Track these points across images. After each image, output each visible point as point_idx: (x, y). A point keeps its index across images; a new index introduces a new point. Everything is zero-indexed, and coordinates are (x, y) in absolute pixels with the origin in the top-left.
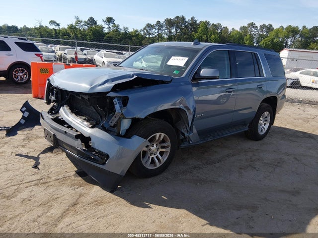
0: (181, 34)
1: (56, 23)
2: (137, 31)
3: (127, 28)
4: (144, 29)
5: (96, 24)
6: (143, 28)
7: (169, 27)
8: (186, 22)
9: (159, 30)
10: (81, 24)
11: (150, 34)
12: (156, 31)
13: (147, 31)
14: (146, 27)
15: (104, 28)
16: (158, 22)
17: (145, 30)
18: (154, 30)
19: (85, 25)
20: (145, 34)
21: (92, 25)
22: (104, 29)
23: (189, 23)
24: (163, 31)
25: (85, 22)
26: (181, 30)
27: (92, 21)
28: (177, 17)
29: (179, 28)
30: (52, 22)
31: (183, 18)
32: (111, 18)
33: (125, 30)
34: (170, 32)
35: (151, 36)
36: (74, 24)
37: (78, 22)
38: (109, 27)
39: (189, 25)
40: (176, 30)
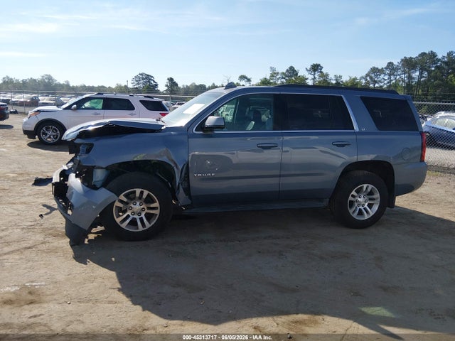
0: (429, 80)
1: (246, 78)
2: (355, 79)
3: (340, 77)
4: (367, 75)
5: (297, 74)
6: (364, 75)
7: (407, 70)
8: (439, 60)
9: (390, 75)
10: (278, 77)
11: (376, 82)
12: (386, 77)
13: (371, 78)
14: (369, 72)
15: (307, 79)
16: (390, 64)
17: (368, 78)
18: (382, 76)
19: (283, 78)
20: (368, 83)
21: (291, 76)
22: (307, 81)
23: (444, 62)
24: (398, 77)
25: (283, 73)
26: (430, 72)
27: (292, 71)
28: (423, 54)
29: (426, 70)
30: (242, 77)
31: (433, 55)
32: (318, 65)
33: (336, 80)
34: (410, 77)
35: (377, 85)
36: (268, 78)
37: (274, 74)
38: (315, 78)
39: (444, 65)
40: (421, 74)
